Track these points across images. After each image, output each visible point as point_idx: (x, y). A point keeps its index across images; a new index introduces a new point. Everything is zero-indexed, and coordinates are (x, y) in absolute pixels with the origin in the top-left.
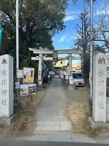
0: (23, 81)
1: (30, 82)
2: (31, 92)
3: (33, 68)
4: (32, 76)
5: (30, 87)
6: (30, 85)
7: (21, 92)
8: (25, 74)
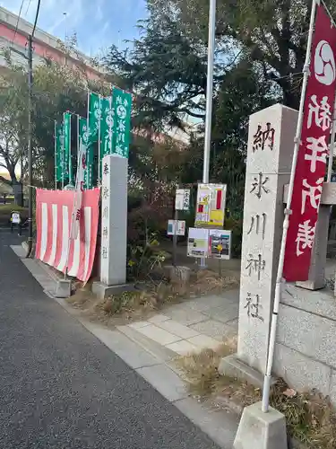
0: (196, 220)
1: (214, 223)
2: (215, 251)
3: (223, 183)
4: (218, 207)
5: (212, 238)
6: (212, 232)
7: (190, 247)
8: (202, 201)
